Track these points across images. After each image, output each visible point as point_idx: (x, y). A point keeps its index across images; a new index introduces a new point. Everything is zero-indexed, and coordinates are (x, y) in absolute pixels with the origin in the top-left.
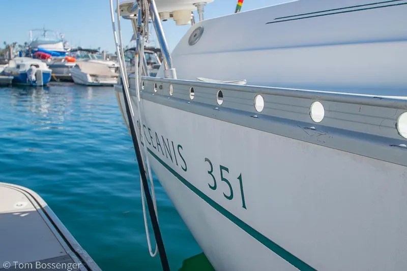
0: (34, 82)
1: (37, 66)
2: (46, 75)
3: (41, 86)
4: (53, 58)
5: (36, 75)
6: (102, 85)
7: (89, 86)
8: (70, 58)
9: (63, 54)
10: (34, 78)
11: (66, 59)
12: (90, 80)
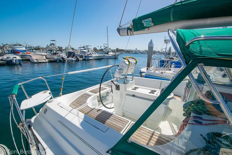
0: (15, 63)
1: (15, 58)
2: (19, 60)
3: (18, 64)
4: (22, 53)
5: (15, 61)
6: (40, 63)
7: (35, 63)
8: (28, 53)
9: (25, 51)
10: (15, 62)
11: (27, 53)
12: (35, 61)
